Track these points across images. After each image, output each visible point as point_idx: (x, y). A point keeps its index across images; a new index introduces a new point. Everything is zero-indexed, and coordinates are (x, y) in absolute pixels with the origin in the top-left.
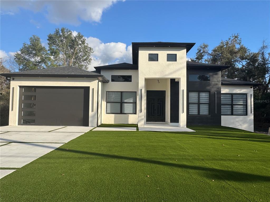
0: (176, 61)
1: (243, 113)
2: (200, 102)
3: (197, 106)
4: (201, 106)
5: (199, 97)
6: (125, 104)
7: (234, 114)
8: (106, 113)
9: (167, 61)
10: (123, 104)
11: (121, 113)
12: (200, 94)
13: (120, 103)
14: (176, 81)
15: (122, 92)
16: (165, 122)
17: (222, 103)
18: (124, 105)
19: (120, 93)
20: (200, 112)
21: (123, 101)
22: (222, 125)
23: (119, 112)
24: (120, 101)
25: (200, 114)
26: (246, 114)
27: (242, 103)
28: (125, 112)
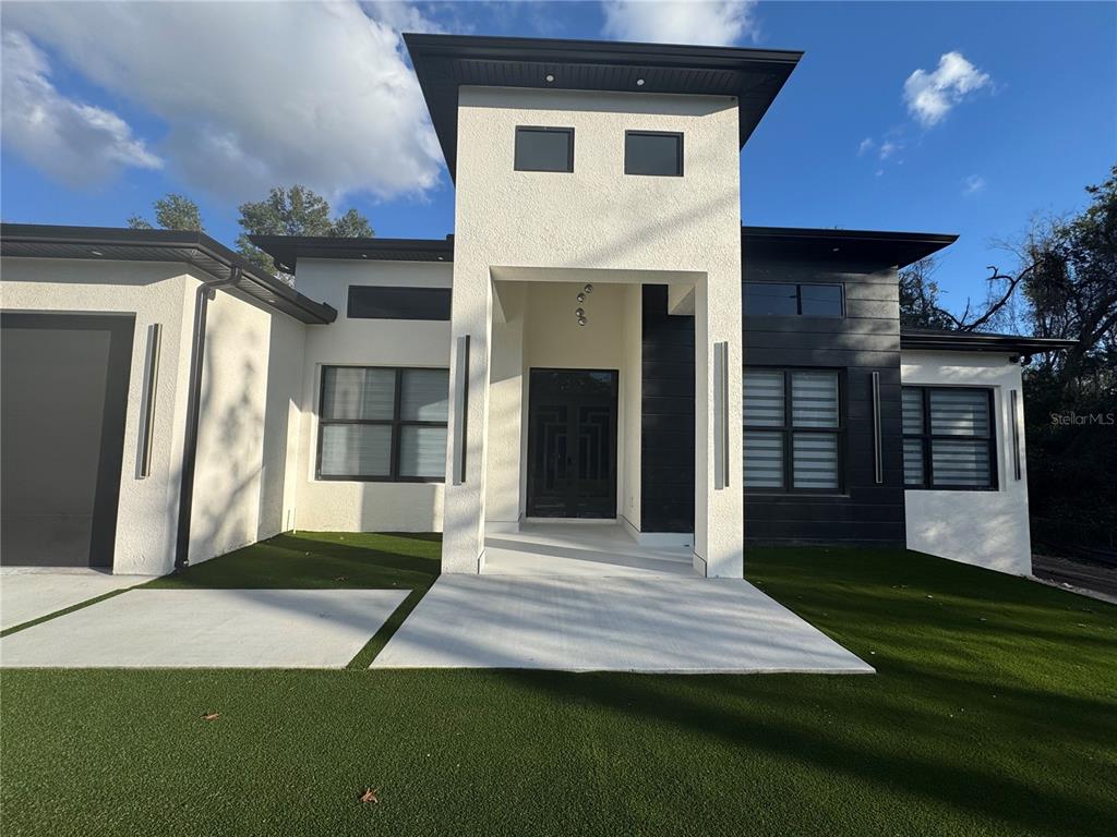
0: (680, 172)
1: (977, 479)
2: (796, 424)
3: (777, 444)
4: (797, 444)
5: (788, 399)
6: (423, 432)
7: (936, 482)
8: (320, 476)
9: (626, 173)
10: (408, 432)
11: (396, 475)
12: (796, 383)
13: (390, 428)
14: (670, 313)
15: (401, 373)
16: (615, 517)
17: (905, 431)
18: (416, 436)
19: (391, 379)
20: (797, 475)
21: (408, 416)
22: (908, 547)
23: (386, 472)
24: (391, 416)
25: (797, 485)
26: (993, 484)
27: (971, 433)
28: (422, 472)
